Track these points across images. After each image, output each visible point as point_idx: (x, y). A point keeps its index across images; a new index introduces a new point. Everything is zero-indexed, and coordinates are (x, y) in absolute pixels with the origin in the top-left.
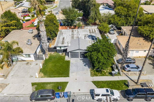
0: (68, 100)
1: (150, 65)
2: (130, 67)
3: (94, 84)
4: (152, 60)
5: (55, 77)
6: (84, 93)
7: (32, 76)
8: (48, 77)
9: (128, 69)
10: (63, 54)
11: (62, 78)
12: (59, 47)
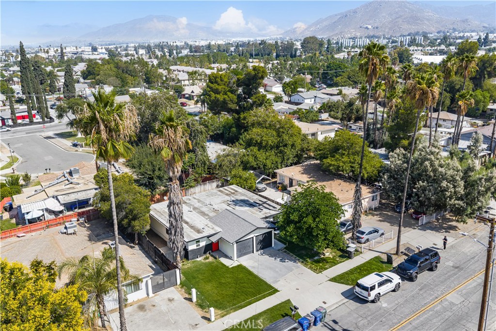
0: (326, 326)
1: (382, 223)
2: (365, 233)
3: (339, 283)
4: (377, 215)
5: (250, 303)
6: (336, 303)
7: (196, 325)
8: (236, 309)
9: (365, 237)
10: (207, 258)
11: (267, 298)
12: (195, 241)
